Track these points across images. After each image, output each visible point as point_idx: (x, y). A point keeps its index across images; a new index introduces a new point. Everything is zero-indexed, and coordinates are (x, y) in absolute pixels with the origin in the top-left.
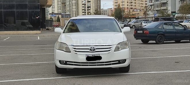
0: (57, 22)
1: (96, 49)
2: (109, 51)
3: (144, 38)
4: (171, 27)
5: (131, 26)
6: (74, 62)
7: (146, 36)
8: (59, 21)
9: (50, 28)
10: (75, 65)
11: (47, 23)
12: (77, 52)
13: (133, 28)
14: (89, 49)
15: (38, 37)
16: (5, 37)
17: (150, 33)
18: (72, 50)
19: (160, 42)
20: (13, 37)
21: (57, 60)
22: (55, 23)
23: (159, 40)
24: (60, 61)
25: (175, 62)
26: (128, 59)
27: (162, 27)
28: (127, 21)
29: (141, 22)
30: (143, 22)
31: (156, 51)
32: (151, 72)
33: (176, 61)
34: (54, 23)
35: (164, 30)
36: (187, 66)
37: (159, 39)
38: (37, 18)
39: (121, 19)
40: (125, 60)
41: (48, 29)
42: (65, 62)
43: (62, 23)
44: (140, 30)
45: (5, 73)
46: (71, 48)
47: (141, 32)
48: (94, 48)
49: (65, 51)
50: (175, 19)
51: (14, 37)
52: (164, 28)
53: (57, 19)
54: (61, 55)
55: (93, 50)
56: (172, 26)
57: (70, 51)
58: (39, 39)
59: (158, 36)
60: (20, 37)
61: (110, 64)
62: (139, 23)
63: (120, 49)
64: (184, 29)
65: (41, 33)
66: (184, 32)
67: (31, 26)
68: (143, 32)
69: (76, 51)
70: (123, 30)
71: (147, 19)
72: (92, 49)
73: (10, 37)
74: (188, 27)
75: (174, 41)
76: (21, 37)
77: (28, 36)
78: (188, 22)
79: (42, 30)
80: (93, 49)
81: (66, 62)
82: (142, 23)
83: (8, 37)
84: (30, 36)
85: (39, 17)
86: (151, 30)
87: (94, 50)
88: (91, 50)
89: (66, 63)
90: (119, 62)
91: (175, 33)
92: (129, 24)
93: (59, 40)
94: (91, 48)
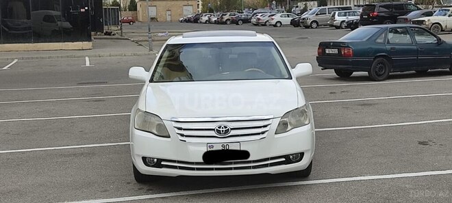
0: (129, 10)
1: (232, 129)
2: (263, 133)
3: (340, 66)
4: (406, 39)
5: (309, 22)
6: (179, 162)
7: (347, 63)
8: (135, 9)
9: (113, 28)
10: (181, 168)
11: (106, 17)
12: (186, 136)
13: (312, 28)
14: (214, 130)
15: (87, 59)
16: (8, 59)
17: (356, 54)
18: (173, 132)
19: (380, 75)
20: (26, 58)
21: (138, 155)
22: (125, 15)
23: (376, 72)
24: (144, 159)
25: (420, 143)
26: (307, 151)
27: (385, 40)
28: (297, 7)
29: (333, 13)
30: (337, 13)
31: (371, 105)
32: (362, 178)
33: (422, 140)
34: (123, 13)
35: (388, 47)
36: (447, 155)
37: (377, 70)
38: (83, 10)
39: (285, 3)
40: (302, 154)
41: (109, 34)
42: (156, 160)
43: (140, 14)
44: (333, 46)
45: (12, 182)
46: (170, 126)
47: (335, 51)
48: (226, 127)
49: (156, 133)
50: (413, 8)
51: (29, 58)
52: (388, 42)
53: (128, 4)
54: (146, 144)
55: (223, 132)
56: (408, 36)
57: (166, 134)
58: (88, 64)
59: (376, 61)
60: (43, 58)
61: (266, 166)
62: (328, 16)
63: (289, 127)
64: (436, 42)
65: (94, 47)
66: (438, 50)
67: (67, 25)
68: (340, 51)
69: (182, 135)
70: (295, 72)
71: (345, 6)
72: (221, 129)
73: (19, 59)
74: (443, 27)
75: (414, 72)
76: (46, 58)
77: (62, 57)
78: (445, 15)
79: (96, 35)
80: (224, 129)
81: (160, 160)
82: (334, 16)
83: (13, 60)
84: (68, 57)
85: (86, 8)
86: (360, 47)
87: (227, 131)
88: (219, 132)
89: (159, 163)
90: (288, 159)
91: (416, 52)
92: (304, 19)
93: (142, 106)
94: (220, 127)
